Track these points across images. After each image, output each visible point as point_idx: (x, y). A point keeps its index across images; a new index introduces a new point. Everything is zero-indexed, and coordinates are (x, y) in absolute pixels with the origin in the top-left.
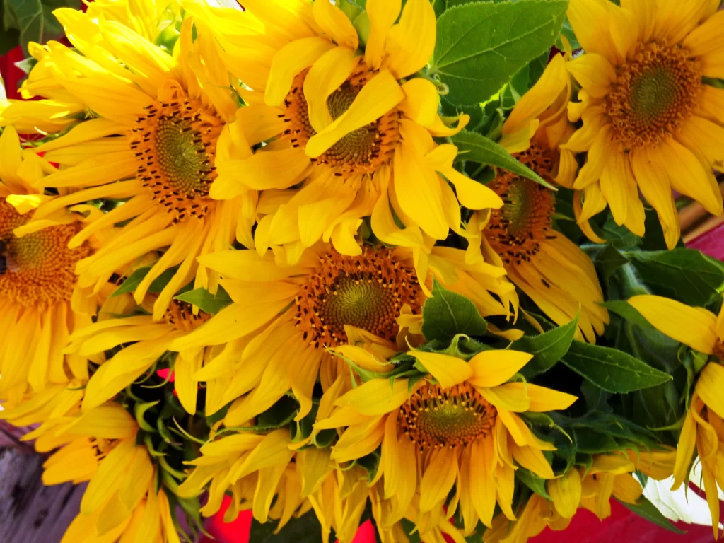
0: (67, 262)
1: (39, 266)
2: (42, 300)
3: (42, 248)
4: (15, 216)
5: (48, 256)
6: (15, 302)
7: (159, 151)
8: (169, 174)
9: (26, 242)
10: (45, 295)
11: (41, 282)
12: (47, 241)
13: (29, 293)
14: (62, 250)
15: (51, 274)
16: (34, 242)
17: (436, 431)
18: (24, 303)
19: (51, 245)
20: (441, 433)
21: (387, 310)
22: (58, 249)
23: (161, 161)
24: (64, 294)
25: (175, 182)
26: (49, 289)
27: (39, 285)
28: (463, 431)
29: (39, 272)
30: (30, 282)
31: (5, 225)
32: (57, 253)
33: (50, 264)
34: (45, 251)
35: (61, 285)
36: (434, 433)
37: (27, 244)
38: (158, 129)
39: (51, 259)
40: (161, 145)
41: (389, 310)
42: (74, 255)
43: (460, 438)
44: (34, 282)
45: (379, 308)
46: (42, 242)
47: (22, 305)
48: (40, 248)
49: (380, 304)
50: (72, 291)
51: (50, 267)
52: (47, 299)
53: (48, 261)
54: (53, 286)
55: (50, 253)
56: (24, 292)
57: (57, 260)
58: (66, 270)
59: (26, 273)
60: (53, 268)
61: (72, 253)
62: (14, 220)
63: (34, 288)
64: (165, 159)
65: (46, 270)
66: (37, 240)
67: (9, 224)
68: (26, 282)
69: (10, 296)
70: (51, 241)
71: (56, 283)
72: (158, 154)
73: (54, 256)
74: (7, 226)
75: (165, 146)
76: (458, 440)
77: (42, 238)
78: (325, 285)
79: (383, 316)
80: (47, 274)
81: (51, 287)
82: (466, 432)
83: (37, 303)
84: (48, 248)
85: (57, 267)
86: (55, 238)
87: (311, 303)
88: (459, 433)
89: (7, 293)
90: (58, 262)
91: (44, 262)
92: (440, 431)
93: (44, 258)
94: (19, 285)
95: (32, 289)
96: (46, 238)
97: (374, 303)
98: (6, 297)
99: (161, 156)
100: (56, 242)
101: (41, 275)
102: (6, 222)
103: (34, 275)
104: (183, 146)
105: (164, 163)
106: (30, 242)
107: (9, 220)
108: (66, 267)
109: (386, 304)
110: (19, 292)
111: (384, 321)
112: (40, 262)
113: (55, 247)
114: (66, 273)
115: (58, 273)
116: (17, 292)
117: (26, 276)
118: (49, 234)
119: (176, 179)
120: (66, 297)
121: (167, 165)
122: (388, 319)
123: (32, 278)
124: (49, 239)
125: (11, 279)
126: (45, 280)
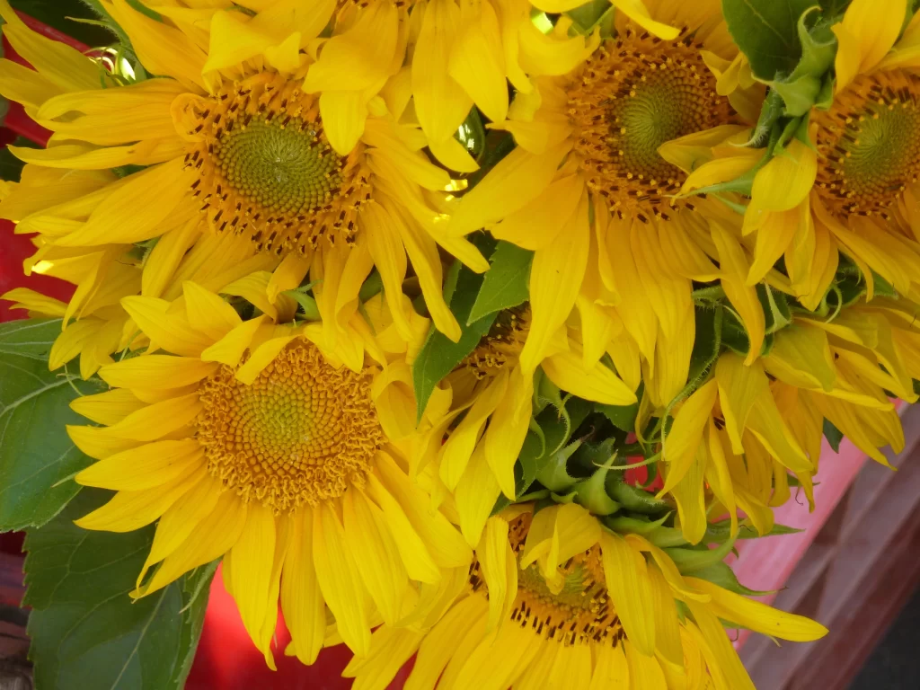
0: (343, 396)
1: (315, 431)
2: (352, 470)
3: (300, 404)
4: (235, 392)
5: (314, 409)
6: (323, 502)
7: (251, 196)
8: (288, 206)
9: (275, 414)
10: (349, 461)
11: (333, 450)
12: (298, 391)
13: (329, 475)
14: (326, 385)
15: (337, 429)
16: (284, 406)
17: (879, 182)
18: (333, 495)
19: (308, 392)
20: (887, 179)
21: (692, 103)
22: (320, 388)
23: (265, 203)
24: (372, 440)
25: (302, 205)
26: (349, 449)
27: (333, 455)
28: (907, 151)
29: (320, 440)
30: (319, 462)
31: (232, 415)
32: (322, 396)
33: (326, 417)
34: (307, 406)
35: (360, 432)
36: (880, 187)
37: (278, 415)
38: (224, 174)
39: (321, 410)
40: (246, 186)
41: (695, 99)
42: (344, 379)
43: (913, 163)
44: (324, 458)
45: (682, 109)
46: (293, 397)
47: (332, 499)
48: (296, 407)
49: (678, 102)
50: (380, 427)
51: (329, 420)
52: (357, 465)
53: (319, 415)
54: (350, 441)
55: (315, 403)
56: (322, 480)
57: (329, 404)
58: (351, 407)
59: (306, 455)
60: (333, 420)
61: (341, 379)
62: (238, 399)
63: (330, 464)
64: (266, 197)
65: (327, 429)
66: (287, 400)
67: (237, 409)
68: (315, 466)
69: (310, 500)
70: (304, 387)
71: (351, 435)
72: (253, 199)
73: (322, 403)
74: (236, 414)
75: (250, 181)
76: (912, 168)
77: (290, 391)
78: (602, 138)
79: (694, 111)
80: (331, 434)
81: (348, 445)
82: (912, 148)
83: (348, 480)
84: (307, 399)
85: (336, 413)
86: (306, 378)
87: (610, 173)
88: (907, 158)
89: (302, 499)
90: (334, 405)
91: (316, 421)
92: (883, 177)
93: (312, 416)
94: (309, 475)
95: (328, 467)
96: (294, 387)
97: (671, 108)
98: (307, 505)
99: (259, 199)
100: (310, 384)
101: (326, 441)
102: (231, 409)
103: (317, 448)
104: (266, 152)
105: (271, 202)
106: (279, 410)
107: (233, 404)
108: (348, 403)
109: (684, 96)
110: (315, 484)
111: (702, 117)
112: (312, 425)
113: (314, 389)
114: (354, 410)
115: (344, 420)
116: (312, 486)
117: (309, 457)
118: (294, 378)
119: (300, 199)
120: (377, 442)
121: (275, 198)
122: (704, 109)
123: (317, 455)
124: (299, 386)
125: (293, 477)
126: (335, 444)
